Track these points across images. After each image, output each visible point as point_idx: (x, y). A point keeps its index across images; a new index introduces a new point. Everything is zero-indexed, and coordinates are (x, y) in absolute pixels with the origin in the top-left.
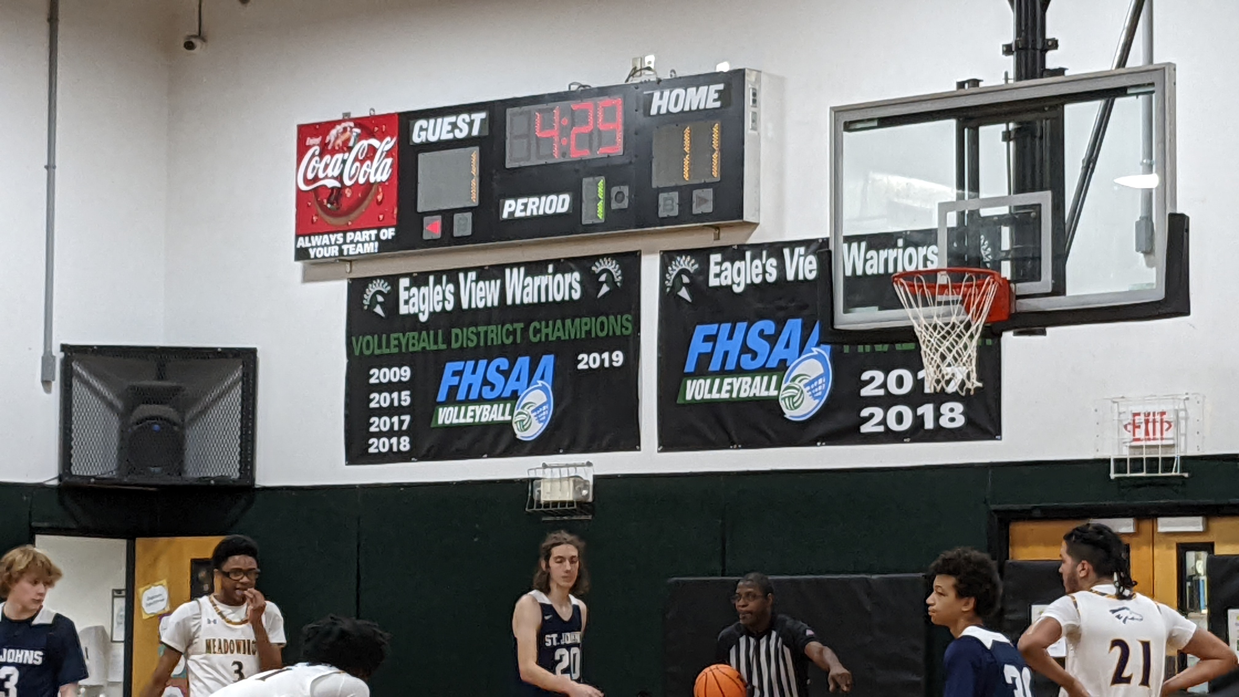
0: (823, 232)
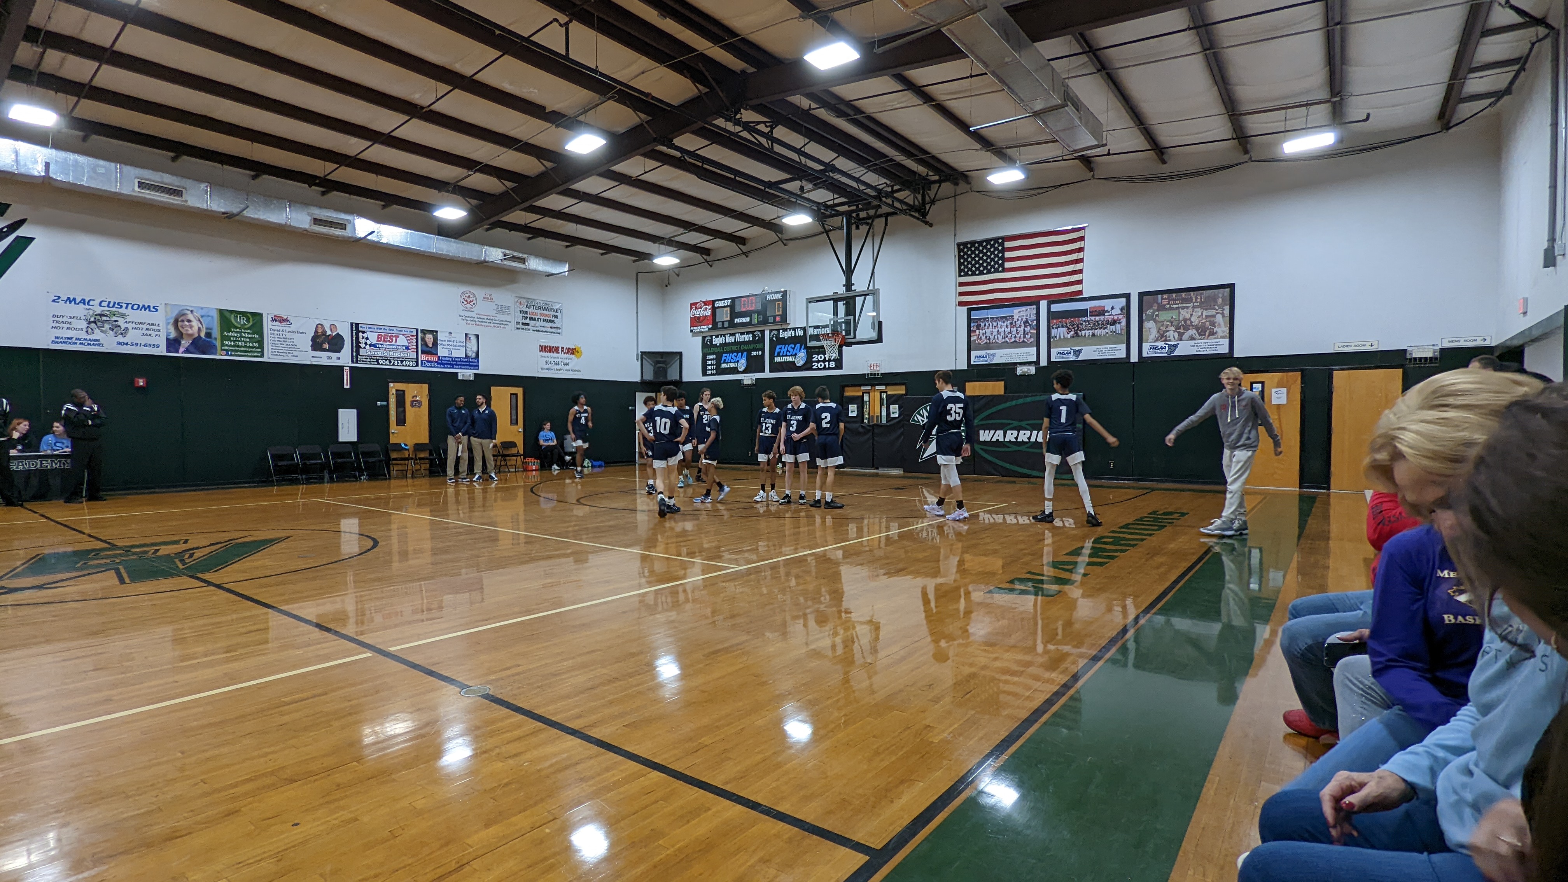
0: (804, 325)
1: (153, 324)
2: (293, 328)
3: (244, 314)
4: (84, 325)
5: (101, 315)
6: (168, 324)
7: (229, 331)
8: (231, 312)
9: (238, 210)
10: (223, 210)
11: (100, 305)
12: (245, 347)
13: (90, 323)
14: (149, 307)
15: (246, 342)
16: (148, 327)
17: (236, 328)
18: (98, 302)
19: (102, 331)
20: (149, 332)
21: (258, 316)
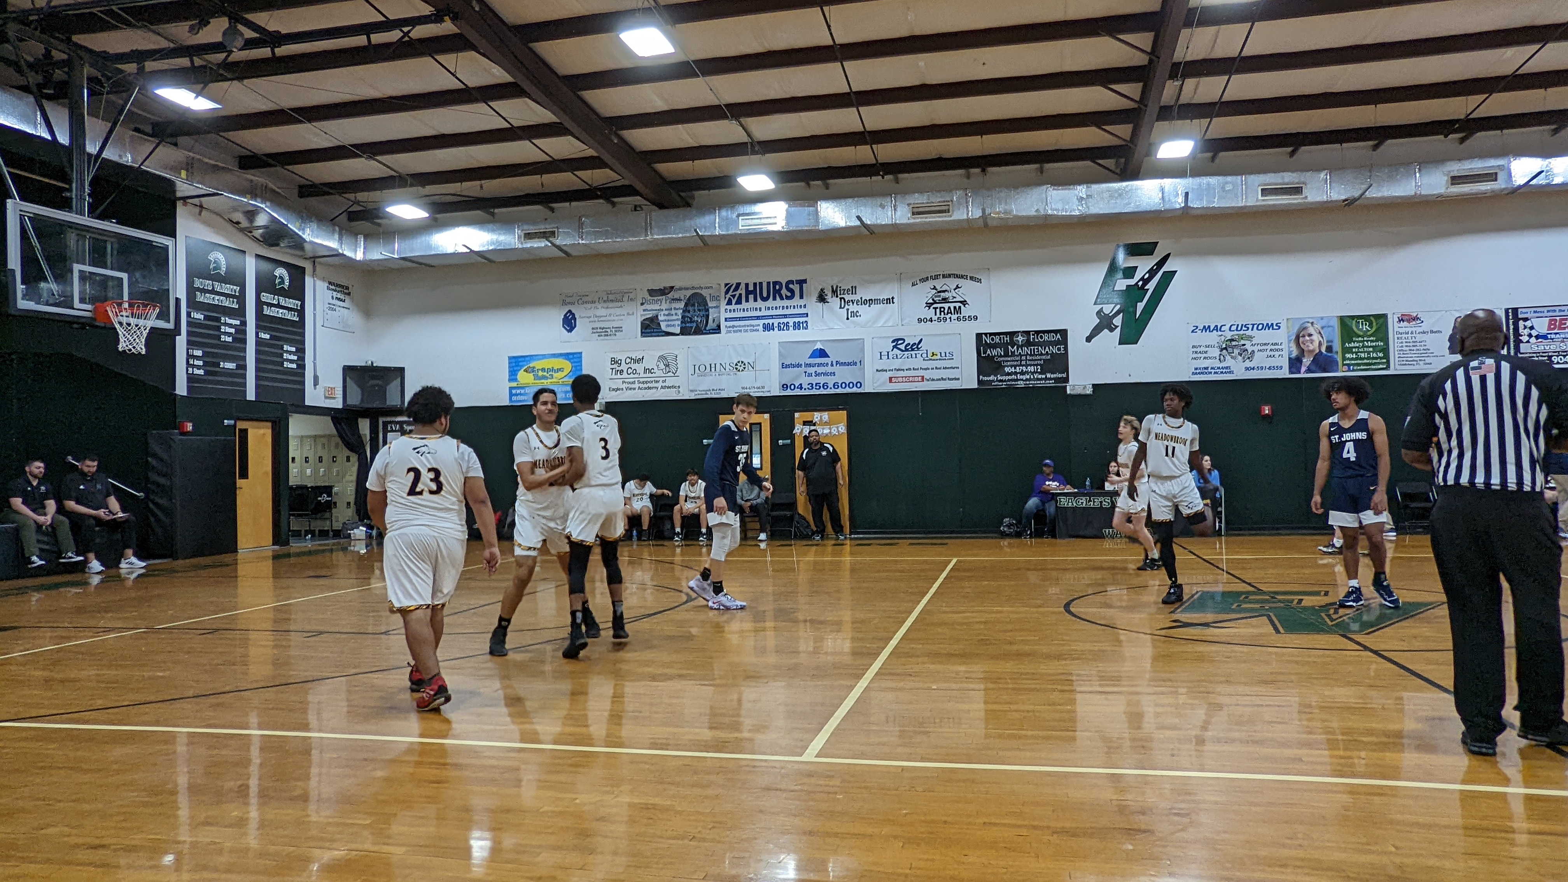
1: (1276, 344)
2: (1425, 327)
3: (1366, 318)
4: (1216, 352)
5: (1232, 340)
6: (1290, 341)
7: (1351, 341)
8: (1352, 317)
9: (1360, 192)
10: (1343, 197)
11: (1230, 330)
12: (1368, 358)
13: (1222, 350)
14: (1272, 324)
15: (1369, 353)
16: (1273, 347)
17: (1359, 336)
18: (1228, 327)
19: (1232, 357)
20: (1272, 353)
21: (1382, 318)
